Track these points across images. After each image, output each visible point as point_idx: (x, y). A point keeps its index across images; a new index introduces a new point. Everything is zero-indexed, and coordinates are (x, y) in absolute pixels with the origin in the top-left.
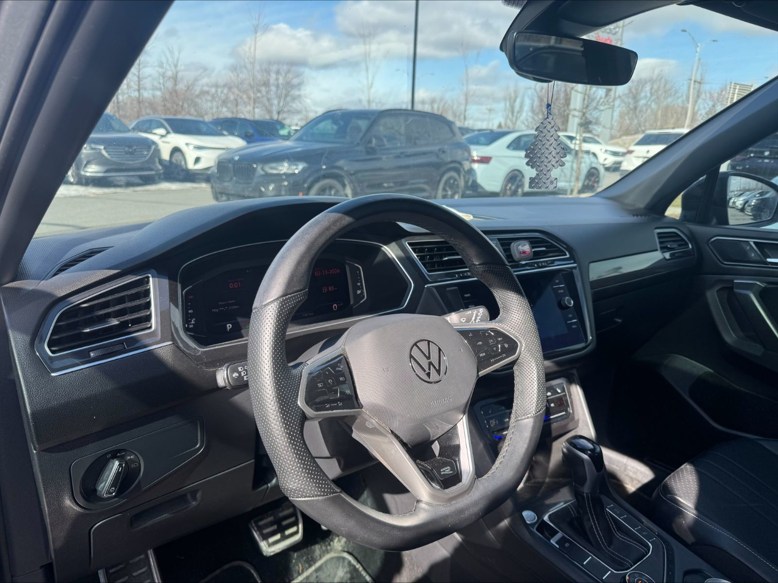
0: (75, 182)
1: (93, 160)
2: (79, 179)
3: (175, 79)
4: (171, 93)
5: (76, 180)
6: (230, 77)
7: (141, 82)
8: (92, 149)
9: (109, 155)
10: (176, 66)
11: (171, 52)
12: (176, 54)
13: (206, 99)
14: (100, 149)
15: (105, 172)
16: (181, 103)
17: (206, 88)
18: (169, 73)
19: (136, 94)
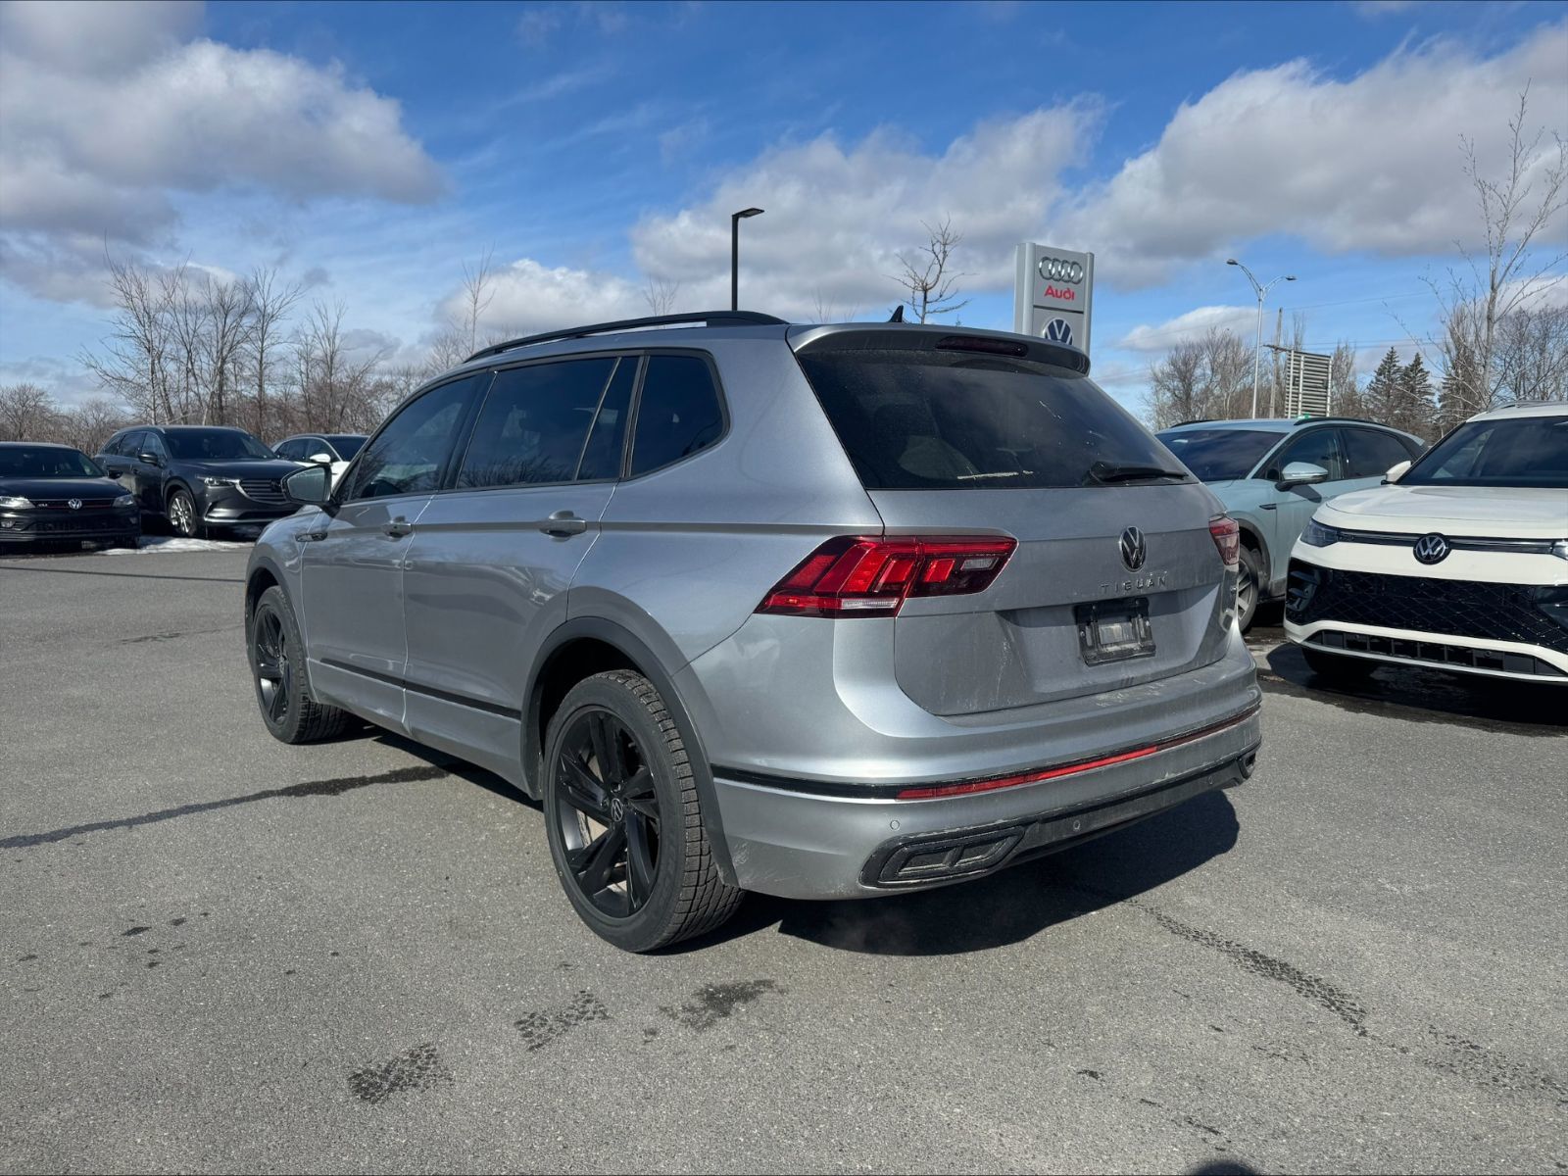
0: (191, 534)
1: (223, 500)
2: (198, 528)
3: (329, 363)
4: (320, 389)
5: (194, 530)
6: (434, 358)
7: (267, 372)
8: (222, 484)
9: (246, 492)
10: (331, 340)
11: (325, 318)
12: (333, 320)
13: (387, 399)
14: (234, 484)
15: (238, 518)
16: (338, 407)
17: (387, 379)
18: (318, 353)
19: (255, 392)
